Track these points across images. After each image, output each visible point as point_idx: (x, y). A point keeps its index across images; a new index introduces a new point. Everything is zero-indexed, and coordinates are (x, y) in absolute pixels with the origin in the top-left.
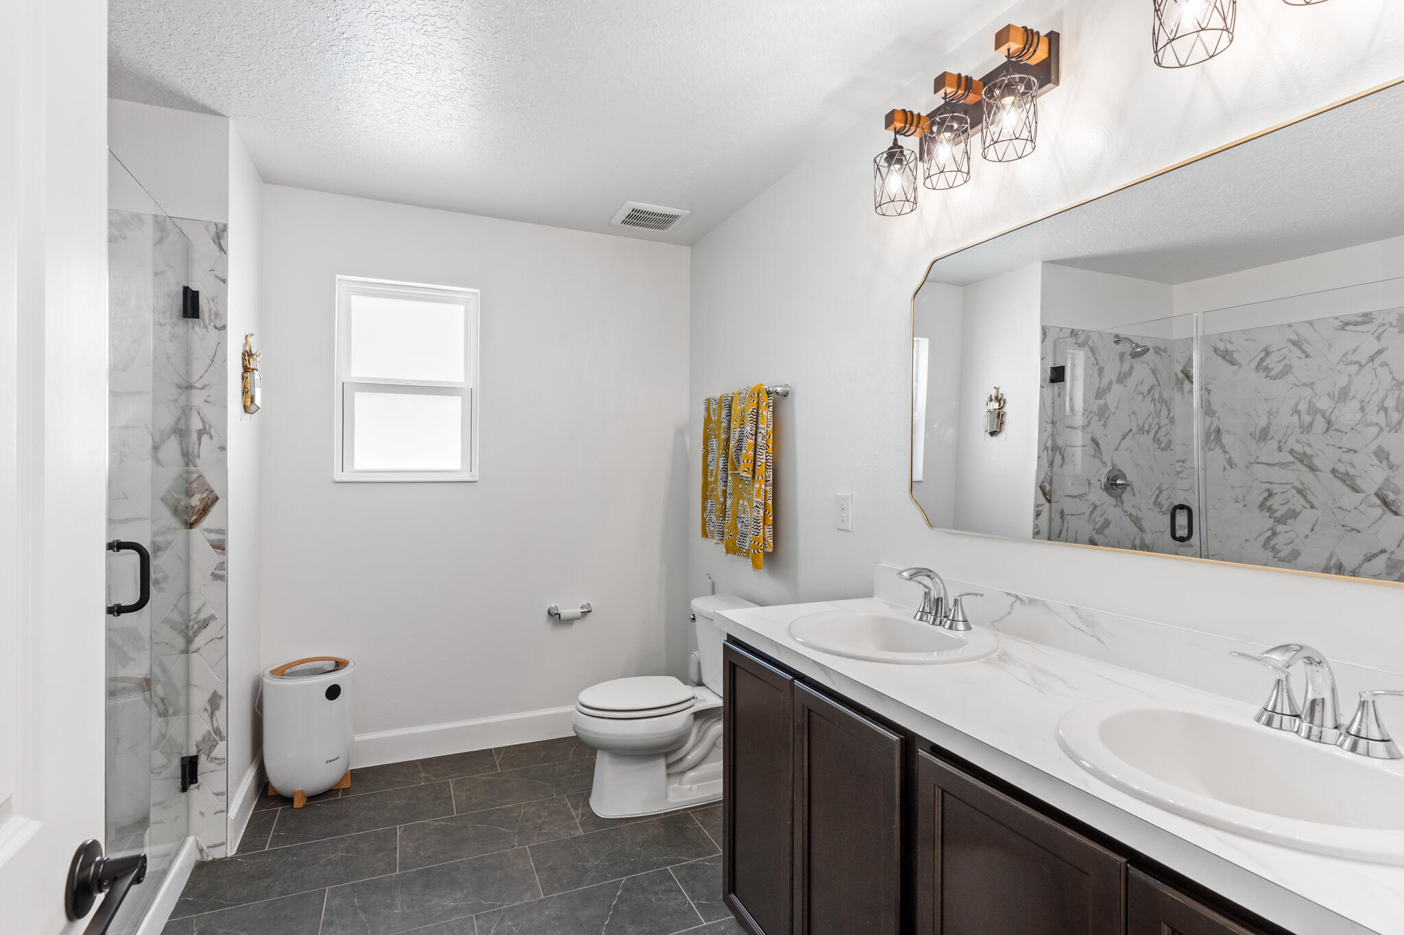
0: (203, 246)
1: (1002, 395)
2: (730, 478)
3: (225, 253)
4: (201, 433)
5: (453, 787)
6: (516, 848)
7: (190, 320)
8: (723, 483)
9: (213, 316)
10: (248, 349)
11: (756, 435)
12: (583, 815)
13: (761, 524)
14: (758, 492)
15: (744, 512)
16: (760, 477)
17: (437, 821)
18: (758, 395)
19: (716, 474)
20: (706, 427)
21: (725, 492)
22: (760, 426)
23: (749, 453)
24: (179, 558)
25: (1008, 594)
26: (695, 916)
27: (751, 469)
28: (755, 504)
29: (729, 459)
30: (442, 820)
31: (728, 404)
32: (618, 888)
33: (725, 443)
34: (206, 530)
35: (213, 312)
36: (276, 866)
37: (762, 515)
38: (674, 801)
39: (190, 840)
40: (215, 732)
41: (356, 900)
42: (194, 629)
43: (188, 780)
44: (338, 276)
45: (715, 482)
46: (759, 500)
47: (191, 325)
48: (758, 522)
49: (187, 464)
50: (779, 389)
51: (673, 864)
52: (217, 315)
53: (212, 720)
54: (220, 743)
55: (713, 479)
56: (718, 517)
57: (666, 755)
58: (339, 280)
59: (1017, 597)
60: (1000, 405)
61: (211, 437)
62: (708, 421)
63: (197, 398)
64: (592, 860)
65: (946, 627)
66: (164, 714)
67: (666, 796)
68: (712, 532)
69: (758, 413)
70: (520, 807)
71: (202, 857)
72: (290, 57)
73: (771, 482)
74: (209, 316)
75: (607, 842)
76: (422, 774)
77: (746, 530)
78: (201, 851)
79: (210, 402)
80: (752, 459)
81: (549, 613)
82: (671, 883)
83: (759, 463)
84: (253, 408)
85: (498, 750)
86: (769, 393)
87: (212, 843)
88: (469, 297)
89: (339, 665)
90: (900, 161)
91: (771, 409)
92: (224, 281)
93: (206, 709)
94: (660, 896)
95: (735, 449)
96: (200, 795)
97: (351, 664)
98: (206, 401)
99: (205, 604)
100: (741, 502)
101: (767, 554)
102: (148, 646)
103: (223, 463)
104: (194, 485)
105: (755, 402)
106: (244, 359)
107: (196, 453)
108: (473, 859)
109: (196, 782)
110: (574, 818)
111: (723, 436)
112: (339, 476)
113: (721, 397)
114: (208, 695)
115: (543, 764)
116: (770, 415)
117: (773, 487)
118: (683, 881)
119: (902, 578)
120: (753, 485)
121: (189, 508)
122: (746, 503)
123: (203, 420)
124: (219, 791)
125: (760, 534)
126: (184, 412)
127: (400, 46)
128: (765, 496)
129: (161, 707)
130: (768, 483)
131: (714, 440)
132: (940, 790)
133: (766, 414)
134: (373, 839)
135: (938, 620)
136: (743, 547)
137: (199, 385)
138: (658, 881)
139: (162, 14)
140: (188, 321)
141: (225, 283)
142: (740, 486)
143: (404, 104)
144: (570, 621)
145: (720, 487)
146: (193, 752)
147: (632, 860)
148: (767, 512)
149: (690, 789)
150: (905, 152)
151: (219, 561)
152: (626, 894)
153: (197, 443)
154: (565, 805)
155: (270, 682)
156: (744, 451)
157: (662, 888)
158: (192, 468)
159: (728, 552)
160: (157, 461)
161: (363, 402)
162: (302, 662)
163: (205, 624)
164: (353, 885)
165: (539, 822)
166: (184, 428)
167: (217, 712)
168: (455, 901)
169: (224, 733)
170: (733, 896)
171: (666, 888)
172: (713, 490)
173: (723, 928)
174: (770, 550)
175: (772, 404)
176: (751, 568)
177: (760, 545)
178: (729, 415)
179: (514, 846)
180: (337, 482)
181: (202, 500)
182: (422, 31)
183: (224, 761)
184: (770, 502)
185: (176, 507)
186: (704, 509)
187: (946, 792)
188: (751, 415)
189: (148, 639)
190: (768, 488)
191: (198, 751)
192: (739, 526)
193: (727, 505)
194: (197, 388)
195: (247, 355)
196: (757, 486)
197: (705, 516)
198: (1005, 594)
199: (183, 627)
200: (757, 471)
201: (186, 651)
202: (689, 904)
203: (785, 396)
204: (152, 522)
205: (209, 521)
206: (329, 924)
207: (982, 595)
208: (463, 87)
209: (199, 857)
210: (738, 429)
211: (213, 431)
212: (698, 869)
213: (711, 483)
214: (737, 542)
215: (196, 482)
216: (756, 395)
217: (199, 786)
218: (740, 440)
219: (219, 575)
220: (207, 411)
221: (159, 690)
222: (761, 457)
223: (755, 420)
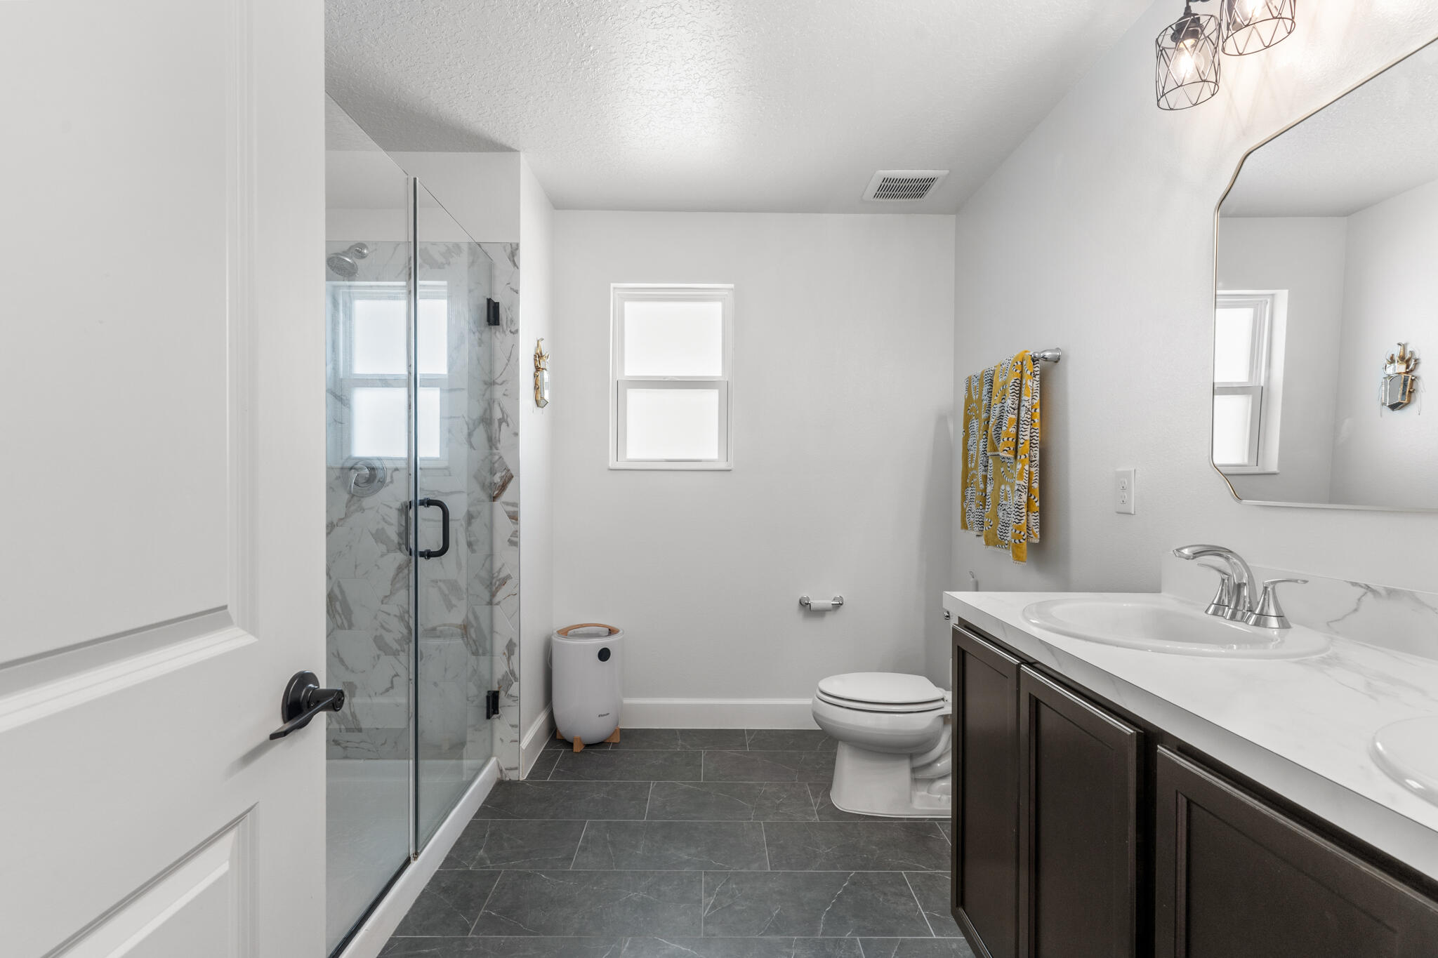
0: (502, 263)
1: (1412, 353)
2: (990, 461)
3: (518, 268)
4: (501, 421)
5: (704, 757)
6: (752, 821)
7: (493, 327)
8: (983, 468)
9: (509, 323)
10: (538, 352)
11: (1019, 409)
12: (821, 804)
13: (1024, 510)
14: (1021, 474)
15: (1006, 499)
16: (1023, 457)
17: (685, 784)
18: (1022, 363)
19: (977, 459)
20: (967, 409)
21: (985, 477)
22: (1024, 398)
23: (1010, 430)
24: (485, 525)
25: (1354, 584)
26: (925, 927)
27: (1012, 449)
28: (1016, 487)
29: (988, 438)
30: (690, 784)
31: (989, 379)
32: (845, 880)
33: (986, 423)
34: (503, 503)
35: (509, 319)
36: (553, 795)
37: (1025, 500)
38: (920, 808)
39: (493, 760)
40: (511, 674)
41: (608, 835)
42: (497, 585)
43: (491, 710)
44: (613, 285)
45: (976, 468)
46: (1022, 483)
47: (493, 331)
48: (1020, 507)
49: (491, 448)
50: (1048, 354)
51: (909, 869)
52: (512, 321)
53: (509, 663)
54: (515, 683)
55: (973, 464)
56: (978, 505)
57: (911, 757)
58: (614, 288)
59: (1368, 587)
60: (1407, 367)
61: (508, 425)
62: (969, 401)
63: (498, 392)
64: (824, 847)
65: (1250, 623)
66: (475, 653)
67: (911, 801)
68: (972, 523)
69: (1021, 384)
70: (761, 785)
71: (502, 776)
72: (553, 81)
73: (1037, 462)
74: (507, 321)
75: (841, 834)
76: (680, 742)
77: (1008, 519)
78: (501, 771)
79: (507, 395)
80: (1015, 437)
81: (800, 603)
82: (903, 888)
83: (1022, 441)
84: (542, 403)
85: (750, 732)
86: (1034, 360)
87: (509, 766)
88: (727, 293)
89: (611, 632)
90: (1194, 34)
91: (1037, 378)
92: (517, 292)
93: (504, 653)
94: (889, 897)
95: (995, 427)
96: (501, 725)
97: (621, 632)
98: (504, 395)
99: (503, 565)
100: (1003, 487)
101: (1031, 545)
102: (465, 596)
103: (515, 446)
104: (496, 465)
105: (1018, 371)
106: (535, 360)
107: (497, 438)
108: (711, 823)
109: (498, 713)
110: (812, 805)
111: (984, 416)
112: (612, 463)
113: (983, 373)
114: (506, 642)
115: (790, 751)
116: (1036, 385)
117: (1039, 467)
118: (917, 889)
119: (1180, 557)
120: (1016, 467)
121: (492, 484)
122: (1008, 489)
123: (502, 410)
124: (513, 723)
125: (1022, 522)
126: (489, 404)
127: (636, 47)
128: (1030, 479)
129: (474, 648)
130: (1033, 463)
131: (975, 421)
132: (1185, 800)
133: (1031, 384)
134: (630, 788)
135: (1239, 615)
136: (1005, 538)
137: (499, 381)
138: (889, 882)
139: (459, 66)
140: (491, 328)
141: (517, 293)
142: (1002, 470)
143: (650, 107)
144: (821, 613)
145: (980, 473)
146: (496, 689)
147: (865, 856)
148: (1032, 497)
149: (939, 799)
150: (1203, 20)
151: (513, 529)
152: (853, 887)
153: (498, 430)
154: (805, 792)
155: (557, 639)
156: (1004, 428)
157: (893, 890)
158: (495, 451)
159: (987, 544)
160: (471, 446)
161: (635, 397)
162: (582, 626)
163: (504, 582)
164: (608, 822)
165: (778, 802)
166: (489, 417)
167: (512, 657)
168: (688, 855)
169: (517, 673)
170: (961, 910)
171: (897, 891)
172: (974, 476)
173: (954, 946)
174: (1036, 541)
175: (1038, 373)
176: (1011, 560)
177: (1022, 533)
178: (990, 392)
179: (750, 819)
180: (611, 470)
181: (501, 478)
182: (652, 26)
183: (517, 699)
184: (1036, 485)
185: (484, 484)
186: (964, 498)
187: (1194, 803)
188: (1013, 387)
189: (465, 590)
190: (1033, 470)
191: (499, 688)
192: (1001, 514)
193: (988, 491)
194: (498, 384)
195: (539, 356)
196: (1019, 466)
197: (965, 506)
198: (1350, 585)
199: (488, 583)
200: (1019, 449)
201: (490, 603)
202: (920, 913)
203: (1056, 362)
204: (468, 495)
205: (507, 496)
206: (583, 849)
207: (1306, 582)
208: (697, 76)
209: (499, 776)
210: (999, 405)
211: (508, 420)
212: (937, 880)
213: (972, 469)
214: (998, 532)
215: (498, 462)
216: (1019, 363)
217: (500, 717)
218: (1001, 417)
219: (514, 542)
220: (505, 402)
221: (472, 632)
222: (1024, 434)
223: (1018, 392)
